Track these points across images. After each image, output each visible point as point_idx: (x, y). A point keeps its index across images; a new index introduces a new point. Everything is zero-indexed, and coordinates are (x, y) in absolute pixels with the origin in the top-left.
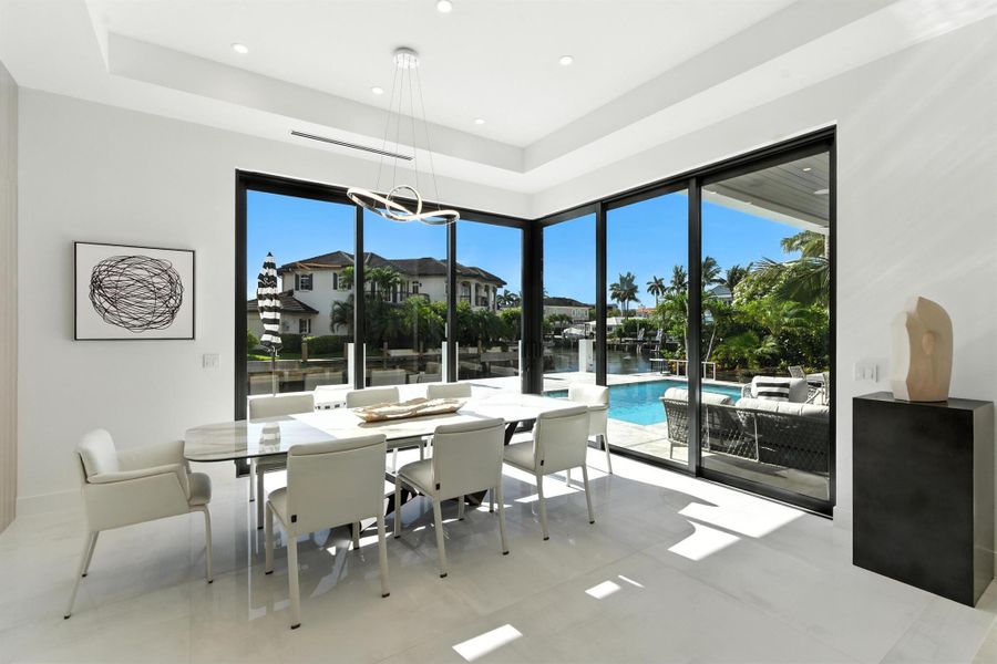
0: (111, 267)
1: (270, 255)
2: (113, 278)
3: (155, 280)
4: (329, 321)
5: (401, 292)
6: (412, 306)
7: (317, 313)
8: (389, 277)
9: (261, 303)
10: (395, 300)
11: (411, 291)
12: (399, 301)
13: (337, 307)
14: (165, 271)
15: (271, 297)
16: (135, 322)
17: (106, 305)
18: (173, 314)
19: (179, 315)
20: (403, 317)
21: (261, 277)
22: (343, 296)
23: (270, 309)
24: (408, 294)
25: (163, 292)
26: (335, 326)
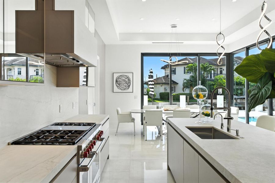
0: (118, 78)
1: (151, 69)
2: (119, 80)
3: (126, 80)
4: (182, 87)
5: (214, 74)
6: (217, 80)
7: (178, 84)
8: (207, 67)
9: (149, 83)
10: (211, 77)
11: (219, 73)
12: (213, 78)
13: (185, 81)
14: (128, 78)
15: (151, 81)
16: (122, 89)
17: (118, 85)
18: (129, 87)
19: (130, 87)
20: (213, 85)
21: (149, 76)
22: (188, 76)
23: (151, 85)
24: (217, 74)
25: (127, 82)
26: (184, 89)
